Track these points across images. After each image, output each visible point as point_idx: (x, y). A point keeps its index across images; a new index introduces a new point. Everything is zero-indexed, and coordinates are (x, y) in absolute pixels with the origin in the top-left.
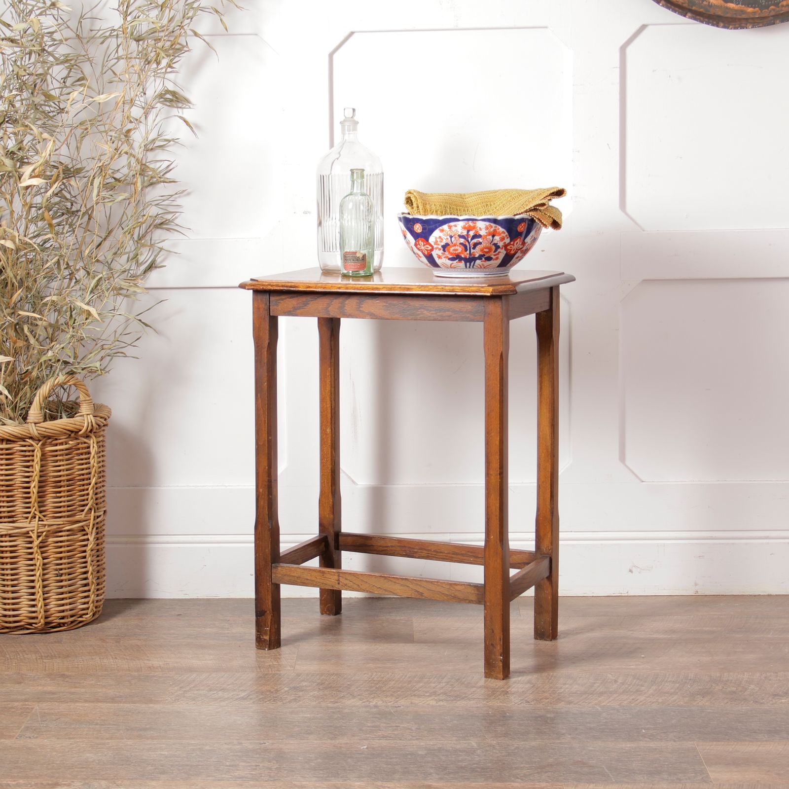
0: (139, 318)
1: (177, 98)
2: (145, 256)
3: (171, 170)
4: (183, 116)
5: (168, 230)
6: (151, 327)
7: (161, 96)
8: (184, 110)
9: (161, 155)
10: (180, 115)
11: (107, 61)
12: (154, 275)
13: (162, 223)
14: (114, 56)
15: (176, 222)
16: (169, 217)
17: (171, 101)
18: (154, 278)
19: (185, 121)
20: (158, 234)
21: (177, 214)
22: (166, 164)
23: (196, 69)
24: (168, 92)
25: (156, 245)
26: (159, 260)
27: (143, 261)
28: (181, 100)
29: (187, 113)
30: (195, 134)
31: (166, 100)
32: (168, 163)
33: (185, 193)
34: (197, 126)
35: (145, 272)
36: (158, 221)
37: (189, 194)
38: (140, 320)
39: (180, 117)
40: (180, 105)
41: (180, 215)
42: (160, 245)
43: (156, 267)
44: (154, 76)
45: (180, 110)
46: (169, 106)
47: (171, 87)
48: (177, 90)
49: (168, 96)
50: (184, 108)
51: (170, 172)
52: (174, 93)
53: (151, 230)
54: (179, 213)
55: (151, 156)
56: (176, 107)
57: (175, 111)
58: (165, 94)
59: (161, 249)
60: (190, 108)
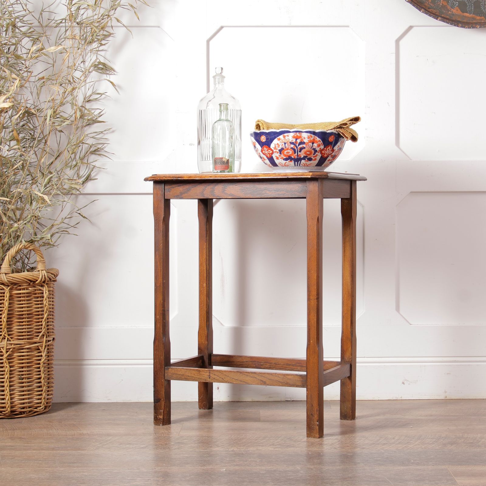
0: (79, 212)
1: (106, 67)
2: (84, 172)
3: (101, 115)
4: (110, 80)
5: (99, 155)
6: (87, 219)
7: (95, 66)
8: (111, 75)
9: (94, 105)
10: (108, 79)
11: (59, 40)
12: (89, 184)
13: (95, 151)
14: (64, 37)
15: (105, 149)
16: (100, 146)
17: (102, 69)
18: (90, 187)
19: (111, 82)
20: (92, 157)
21: (105, 145)
22: (99, 111)
23: (119, 49)
24: (100, 63)
25: (91, 164)
26: (93, 174)
27: (83, 175)
28: (109, 69)
29: (112, 78)
30: (118, 92)
31: (99, 69)
32: (100, 111)
33: (111, 130)
34: (119, 87)
35: (84, 183)
36: (92, 149)
37: (113, 132)
38: (79, 214)
39: (109, 81)
40: (108, 72)
41: (108, 145)
42: (94, 164)
43: (91, 180)
44: (90, 52)
45: (108, 76)
46: (101, 73)
47: (102, 60)
48: (106, 62)
49: (100, 66)
50: (111, 74)
51: (101, 117)
52: (104, 64)
53: (88, 155)
54: (107, 144)
55: (88, 106)
56: (105, 74)
57: (105, 76)
58: (98, 65)
59: (94, 166)
60: (115, 74)
